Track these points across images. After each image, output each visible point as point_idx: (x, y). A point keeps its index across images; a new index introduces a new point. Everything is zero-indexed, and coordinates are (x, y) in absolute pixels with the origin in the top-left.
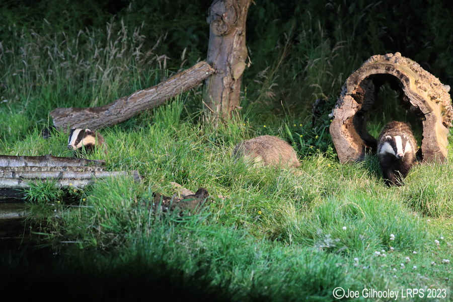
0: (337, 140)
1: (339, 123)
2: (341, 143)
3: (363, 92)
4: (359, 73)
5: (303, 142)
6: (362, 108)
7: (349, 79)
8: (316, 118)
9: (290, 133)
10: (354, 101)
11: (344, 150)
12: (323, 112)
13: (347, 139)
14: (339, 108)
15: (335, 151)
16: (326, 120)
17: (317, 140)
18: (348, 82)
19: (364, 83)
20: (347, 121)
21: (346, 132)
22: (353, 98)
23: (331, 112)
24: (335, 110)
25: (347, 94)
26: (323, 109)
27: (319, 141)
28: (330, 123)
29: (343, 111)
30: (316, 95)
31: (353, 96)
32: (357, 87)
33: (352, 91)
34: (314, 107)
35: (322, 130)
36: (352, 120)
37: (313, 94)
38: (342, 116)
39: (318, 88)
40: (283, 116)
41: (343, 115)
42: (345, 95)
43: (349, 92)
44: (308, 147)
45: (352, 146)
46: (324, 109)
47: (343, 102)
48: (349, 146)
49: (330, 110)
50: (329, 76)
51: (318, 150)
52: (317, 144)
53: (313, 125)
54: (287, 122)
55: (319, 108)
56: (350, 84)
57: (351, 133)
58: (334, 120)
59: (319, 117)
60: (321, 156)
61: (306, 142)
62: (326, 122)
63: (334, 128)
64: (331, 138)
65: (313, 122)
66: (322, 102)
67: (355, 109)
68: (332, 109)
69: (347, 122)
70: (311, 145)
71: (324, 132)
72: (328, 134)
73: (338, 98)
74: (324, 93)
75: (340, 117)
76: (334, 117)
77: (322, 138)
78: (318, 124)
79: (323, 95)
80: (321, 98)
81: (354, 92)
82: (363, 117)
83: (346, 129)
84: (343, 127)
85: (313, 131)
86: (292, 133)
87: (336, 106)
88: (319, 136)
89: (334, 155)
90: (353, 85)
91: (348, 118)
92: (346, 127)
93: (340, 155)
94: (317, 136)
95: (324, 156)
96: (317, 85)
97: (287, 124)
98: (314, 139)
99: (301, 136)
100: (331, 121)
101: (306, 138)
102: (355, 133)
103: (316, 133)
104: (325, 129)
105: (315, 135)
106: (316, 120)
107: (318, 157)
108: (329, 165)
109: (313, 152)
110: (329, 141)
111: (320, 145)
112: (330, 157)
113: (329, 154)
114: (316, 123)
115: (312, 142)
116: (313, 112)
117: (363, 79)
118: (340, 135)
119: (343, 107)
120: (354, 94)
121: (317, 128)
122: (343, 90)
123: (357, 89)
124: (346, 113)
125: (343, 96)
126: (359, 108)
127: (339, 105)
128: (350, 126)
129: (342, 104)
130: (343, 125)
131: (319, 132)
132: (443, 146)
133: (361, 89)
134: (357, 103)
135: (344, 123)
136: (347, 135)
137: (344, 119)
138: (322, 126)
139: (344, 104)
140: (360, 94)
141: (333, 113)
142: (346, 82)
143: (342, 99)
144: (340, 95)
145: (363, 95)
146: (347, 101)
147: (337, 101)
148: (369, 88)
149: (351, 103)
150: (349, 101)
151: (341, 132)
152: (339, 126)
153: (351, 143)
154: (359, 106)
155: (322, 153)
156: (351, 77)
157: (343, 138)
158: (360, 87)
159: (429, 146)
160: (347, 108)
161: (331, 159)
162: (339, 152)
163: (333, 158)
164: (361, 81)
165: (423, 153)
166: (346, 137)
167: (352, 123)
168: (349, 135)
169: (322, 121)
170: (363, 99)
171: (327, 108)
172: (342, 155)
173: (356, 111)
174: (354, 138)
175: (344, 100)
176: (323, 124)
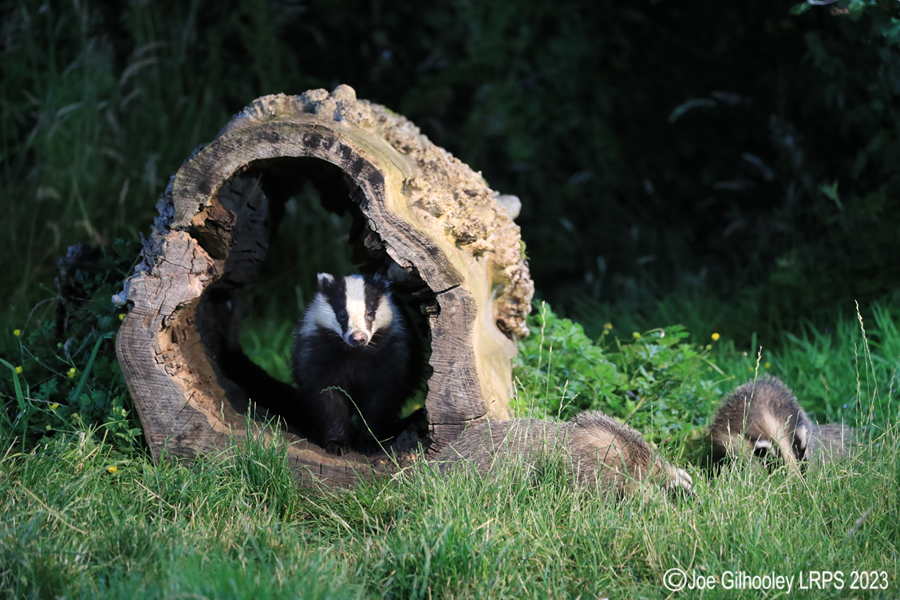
0: (143, 381)
1: (149, 325)
2: (154, 392)
3: (227, 219)
4: (215, 156)
5: (23, 388)
6: (226, 274)
7: (180, 174)
8: (70, 308)
10: (199, 249)
11: (165, 417)
12: (94, 289)
13: (175, 379)
14: (149, 273)
15: (134, 419)
16: (106, 313)
17: (73, 384)
19: (232, 190)
20: (176, 316)
21: (171, 354)
22: (195, 241)
23: (121, 289)
24: (134, 280)
25: (174, 225)
26: (92, 276)
27: (80, 386)
28: (117, 324)
29: (161, 285)
31: (193, 231)
32: (208, 203)
33: (191, 216)
34: (63, 272)
35: (89, 348)
36: (192, 313)
38: (160, 301)
41: (161, 297)
42: (168, 228)
43: (181, 218)
44: (43, 406)
45: (193, 403)
46: (98, 278)
47: (162, 253)
48: (182, 403)
49: (117, 280)
51: (77, 417)
52: (73, 396)
53: (60, 333)
55: (78, 273)
56: (184, 193)
57: (191, 357)
58: (132, 315)
59: (79, 304)
60: (85, 437)
61: (35, 389)
62: (105, 321)
63: (131, 342)
64: (120, 375)
65: (60, 324)
66: (90, 255)
67: (203, 277)
68: (122, 278)
69: (176, 322)
70: (53, 399)
71: (99, 355)
72: (110, 361)
73: (143, 241)
75: (152, 305)
76: (132, 303)
77: (91, 375)
78: (77, 328)
81: (199, 221)
82: (229, 305)
83: (173, 346)
84: (163, 340)
85: (61, 352)
87: (138, 267)
88: (81, 368)
89: (131, 432)
90: (194, 195)
91: (178, 308)
92: (174, 339)
93: (151, 431)
94: (73, 370)
95: (99, 436)
98: (61, 381)
99: (19, 370)
100: (121, 316)
101: (33, 378)
102: (203, 358)
103: (69, 360)
104: (101, 347)
105: (67, 368)
106: (68, 314)
107: (76, 440)
108: (111, 468)
109: (60, 424)
110: (116, 385)
111: (85, 400)
112: (119, 442)
113: (113, 429)
114: (69, 326)
115: (55, 391)
116: (59, 286)
117: (227, 177)
118: (153, 366)
119: (160, 269)
120: (200, 227)
121: (73, 343)
122: (160, 211)
123: (209, 210)
124: (172, 290)
125: (160, 234)
126: (215, 273)
127: (147, 264)
128: (184, 334)
129: (156, 260)
130: (162, 330)
131: (79, 354)
132: (500, 399)
133: (221, 208)
134: (209, 258)
135: (166, 323)
136: (174, 364)
137: (163, 312)
138: (90, 335)
139: (163, 260)
140: (220, 226)
141: (127, 292)
142: (170, 186)
143: (158, 242)
144: (151, 231)
145: (229, 231)
146: (173, 250)
147: (139, 251)
148: (248, 205)
149: (187, 256)
150: (183, 250)
151: (154, 355)
152: (150, 335)
153: (191, 392)
154: (217, 268)
155: (92, 429)
156: (186, 168)
157: (164, 375)
158: (220, 202)
159: (453, 399)
160: (175, 272)
161: (122, 449)
162: (148, 423)
163: (127, 444)
164: (221, 182)
165: (433, 424)
166: (174, 370)
167: (192, 326)
168: (181, 363)
169: (89, 319)
170: (227, 244)
171: (108, 272)
172: (159, 432)
173: (207, 284)
174: (198, 375)
175: (165, 246)
176: (93, 329)
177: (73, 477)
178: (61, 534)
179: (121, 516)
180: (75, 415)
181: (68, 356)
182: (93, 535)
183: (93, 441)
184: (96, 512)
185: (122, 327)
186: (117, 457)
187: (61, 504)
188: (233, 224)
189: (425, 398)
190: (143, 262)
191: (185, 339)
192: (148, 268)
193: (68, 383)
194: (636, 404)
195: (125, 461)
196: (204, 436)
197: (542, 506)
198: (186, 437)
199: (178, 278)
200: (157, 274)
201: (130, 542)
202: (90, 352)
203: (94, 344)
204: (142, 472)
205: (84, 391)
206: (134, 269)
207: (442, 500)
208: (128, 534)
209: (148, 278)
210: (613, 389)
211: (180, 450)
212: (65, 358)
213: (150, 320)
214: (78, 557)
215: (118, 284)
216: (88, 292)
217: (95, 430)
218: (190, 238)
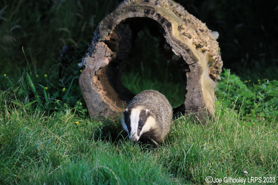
0: (88, 93)
1: (90, 74)
2: (92, 97)
3: (118, 38)
4: (114, 16)
5: (47, 95)
6: (117, 57)
7: (102, 23)
8: (64, 67)
9: (32, 85)
10: (108, 48)
11: (95, 105)
12: (72, 61)
13: (99, 92)
14: (91, 56)
15: (85, 106)
16: (76, 69)
17: (64, 93)
18: (100, 26)
19: (119, 28)
20: (100, 71)
21: (98, 84)
22: (106, 45)
23: (81, 61)
24: (86, 59)
25: (99, 40)
26: (71, 57)
27: (67, 94)
28: (79, 73)
29: (95, 60)
30: (63, 41)
31: (106, 42)
32: (111, 33)
33: (105, 37)
34: (61, 55)
35: (70, 81)
36: (105, 70)
37: (60, 39)
38: (94, 66)
39: (66, 32)
40: (24, 65)
41: (95, 64)
42: (97, 41)
43: (102, 38)
44: (54, 101)
45: (105, 101)
46: (73, 57)
47: (95, 49)
48: (101, 101)
49: (80, 58)
50: (78, 19)
52: (65, 97)
53: (60, 76)
54: (29, 72)
55: (66, 56)
56: (103, 29)
57: (104, 85)
58: (85, 70)
59: (66, 66)
60: (68, 112)
61: (51, 95)
62: (76, 72)
63: (84, 80)
64: (80, 91)
65: (60, 73)
66: (71, 49)
67: (109, 58)
68: (81, 58)
69: (99, 73)
70: (57, 98)
71: (73, 84)
72: (77, 86)
73: (89, 45)
74: (73, 38)
75: (91, 67)
76: (85, 66)
77: (70, 91)
78: (66, 75)
79: (72, 41)
80: (70, 44)
81: (108, 38)
82: (118, 67)
83: (98, 81)
84: (95, 79)
85: (60, 83)
86: (35, 85)
87: (87, 54)
88: (67, 88)
89: (84, 110)
90: (107, 30)
91: (100, 68)
92: (99, 79)
93: (90, 110)
94: (64, 89)
95: (73, 111)
96: (66, 29)
97: (29, 75)
98: (60, 92)
99: (46, 88)
100: (81, 71)
101: (51, 91)
102: (109, 85)
103: (63, 85)
104: (74, 81)
105: (62, 88)
106: (63, 70)
107: (65, 113)
108: (77, 123)
109: (60, 107)
110: (79, 94)
111: (68, 99)
112: (79, 114)
113: (78, 109)
114: (63, 74)
115: (58, 96)
116: (60, 60)
117: (118, 24)
118: (91, 88)
119: (95, 55)
120: (108, 41)
121: (64, 79)
122: (95, 35)
123: (111, 35)
124: (98, 62)
125: (95, 43)
126: (113, 57)
127: (90, 53)
128: (102, 77)
129: (93, 52)
130: (95, 76)
131: (67, 83)
132: (210, 102)
133: (116, 34)
134: (111, 51)
135: (96, 73)
136: (99, 87)
137: (96, 70)
138: (70, 77)
139: (96, 52)
140: (115, 40)
141: (83, 63)
142: (98, 26)
143: (94, 45)
144: (91, 42)
145: (118, 42)
146: (99, 49)
147: (87, 48)
148: (125, 34)
149: (104, 50)
150: (102, 48)
151: (92, 84)
152: (90, 77)
153: (104, 97)
154: (114, 55)
155: (70, 109)
156: (104, 20)
157: (95, 91)
158: (115, 32)
159: (194, 101)
160: (99, 56)
161: (81, 116)
162: (89, 107)
163: (82, 114)
164: (116, 26)
165: (187, 110)
166: (99, 89)
167: (105, 75)
168: (101, 87)
169: (70, 71)
170: (117, 47)
171: (77, 56)
172: (93, 110)
173: (110, 60)
174: (107, 91)
175: (96, 47)
176: (71, 75)
177: (64, 125)
178: (60, 144)
179: (80, 139)
180: (65, 104)
181: (63, 84)
182: (70, 145)
183: (71, 113)
184: (71, 137)
185: (81, 74)
186: (79, 119)
187: (59, 135)
188: (120, 40)
189: (184, 101)
190: (89, 52)
191: (102, 79)
192: (90, 54)
193: (63, 93)
194: (258, 105)
195: (81, 120)
196: (108, 112)
197: (224, 139)
198: (102, 112)
199: (101, 58)
200: (93, 56)
201: (83, 147)
202: (70, 83)
203: (72, 80)
204: (87, 124)
205: (68, 96)
206: (85, 55)
207: (189, 136)
208: (82, 145)
209: (90, 58)
210: (250, 100)
211: (100, 117)
212: (61, 84)
213: (91, 72)
214: (65, 153)
215: (80, 60)
216: (70, 62)
217: (72, 109)
218: (105, 44)
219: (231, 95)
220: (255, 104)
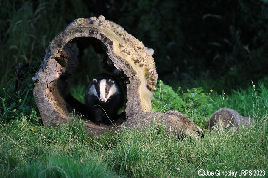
0: (41, 103)
1: (43, 86)
2: (45, 106)
3: (66, 55)
4: (63, 36)
5: (6, 105)
6: (66, 71)
7: (52, 42)
8: (20, 81)
10: (58, 64)
11: (48, 114)
12: (27, 76)
13: (51, 102)
15: (39, 114)
16: (30, 83)
18: (51, 45)
19: (68, 46)
20: (51, 84)
21: (50, 95)
22: (57, 62)
23: (35, 76)
24: (39, 73)
25: (51, 57)
26: (26, 72)
27: (23, 104)
29: (47, 75)
31: (56, 59)
32: (61, 51)
33: (56, 54)
34: (18, 71)
35: (25, 93)
36: (56, 83)
38: (46, 79)
41: (47, 78)
42: (49, 58)
43: (53, 55)
44: (12, 110)
45: (56, 110)
46: (28, 72)
47: (47, 65)
48: (53, 110)
50: (32, 39)
51: (22, 114)
52: (20, 107)
53: (17, 89)
55: (22, 71)
56: (54, 47)
57: (56, 96)
58: (38, 83)
59: (22, 80)
60: (24, 120)
61: (9, 105)
62: (30, 85)
63: (38, 91)
64: (34, 101)
65: (17, 86)
66: (26, 66)
67: (59, 72)
68: (35, 72)
69: (51, 86)
70: (14, 108)
71: (28, 95)
72: (32, 97)
73: (41, 61)
75: (44, 81)
76: (38, 80)
77: (26, 101)
78: (22, 87)
81: (58, 56)
82: (67, 81)
83: (50, 93)
84: (47, 91)
85: (17, 94)
88: (23, 99)
89: (38, 118)
90: (57, 48)
91: (52, 82)
92: (50, 91)
93: (44, 118)
94: (20, 100)
98: (17, 103)
99: (4, 100)
100: (35, 84)
101: (9, 102)
102: (59, 96)
104: (29, 93)
106: (19, 83)
107: (21, 121)
108: (32, 129)
109: (16, 116)
110: (33, 104)
111: (24, 109)
112: (34, 121)
113: (32, 117)
114: (19, 87)
115: (15, 106)
116: (16, 75)
117: (66, 43)
118: (44, 99)
119: (46, 70)
120: (58, 57)
121: (20, 92)
122: (47, 53)
123: (61, 53)
124: (50, 76)
125: (46, 60)
126: (63, 71)
127: (43, 68)
128: (54, 89)
129: (45, 67)
130: (47, 88)
131: (22, 95)
132: (147, 109)
133: (65, 52)
134: (61, 67)
135: (48, 86)
136: (51, 98)
137: (47, 83)
138: (26, 89)
139: (47, 67)
140: (64, 57)
141: (36, 77)
142: (49, 45)
143: (46, 62)
144: (44, 59)
145: (67, 59)
146: (50, 64)
147: (40, 65)
148: (73, 51)
149: (55, 66)
150: (53, 64)
151: (45, 95)
152: (43, 90)
153: (56, 106)
154: (63, 70)
155: (26, 117)
156: (54, 40)
157: (47, 101)
158: (64, 50)
159: (133, 109)
160: (51, 71)
161: (35, 123)
162: (43, 116)
163: (37, 122)
164: (65, 44)
165: (128, 116)
166: (50, 100)
167: (56, 87)
168: (53, 98)
169: (25, 85)
170: (67, 63)
171: (31, 71)
172: (46, 118)
173: (60, 75)
174: (58, 101)
175: (48, 63)
176: (26, 88)
177: (20, 131)
178: (17, 148)
179: (35, 143)
180: (21, 113)
181: (19, 96)
182: (26, 149)
183: (26, 121)
184: (27, 142)
185: (35, 87)
186: (33, 126)
187: (17, 139)
188: (68, 57)
189: (125, 108)
190: (41, 68)
191: (54, 91)
192: (43, 70)
193: (19, 104)
194: (188, 111)
195: (36, 127)
196: (59, 119)
197: (160, 141)
198: (54, 120)
199: (52, 73)
200: (45, 71)
201: (37, 151)
202: (26, 95)
203: (27, 92)
204: (41, 130)
205: (24, 106)
206: (39, 70)
207: (130, 139)
208: (37, 148)
209: (43, 73)
210: (181, 106)
211: (52, 124)
212: (18, 96)
213: (43, 85)
214: (22, 155)
215: (34, 74)
216: (25, 77)
217: (27, 118)
218: (55, 61)
219: (165, 103)
220: (186, 110)
